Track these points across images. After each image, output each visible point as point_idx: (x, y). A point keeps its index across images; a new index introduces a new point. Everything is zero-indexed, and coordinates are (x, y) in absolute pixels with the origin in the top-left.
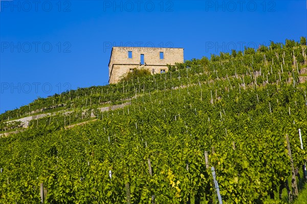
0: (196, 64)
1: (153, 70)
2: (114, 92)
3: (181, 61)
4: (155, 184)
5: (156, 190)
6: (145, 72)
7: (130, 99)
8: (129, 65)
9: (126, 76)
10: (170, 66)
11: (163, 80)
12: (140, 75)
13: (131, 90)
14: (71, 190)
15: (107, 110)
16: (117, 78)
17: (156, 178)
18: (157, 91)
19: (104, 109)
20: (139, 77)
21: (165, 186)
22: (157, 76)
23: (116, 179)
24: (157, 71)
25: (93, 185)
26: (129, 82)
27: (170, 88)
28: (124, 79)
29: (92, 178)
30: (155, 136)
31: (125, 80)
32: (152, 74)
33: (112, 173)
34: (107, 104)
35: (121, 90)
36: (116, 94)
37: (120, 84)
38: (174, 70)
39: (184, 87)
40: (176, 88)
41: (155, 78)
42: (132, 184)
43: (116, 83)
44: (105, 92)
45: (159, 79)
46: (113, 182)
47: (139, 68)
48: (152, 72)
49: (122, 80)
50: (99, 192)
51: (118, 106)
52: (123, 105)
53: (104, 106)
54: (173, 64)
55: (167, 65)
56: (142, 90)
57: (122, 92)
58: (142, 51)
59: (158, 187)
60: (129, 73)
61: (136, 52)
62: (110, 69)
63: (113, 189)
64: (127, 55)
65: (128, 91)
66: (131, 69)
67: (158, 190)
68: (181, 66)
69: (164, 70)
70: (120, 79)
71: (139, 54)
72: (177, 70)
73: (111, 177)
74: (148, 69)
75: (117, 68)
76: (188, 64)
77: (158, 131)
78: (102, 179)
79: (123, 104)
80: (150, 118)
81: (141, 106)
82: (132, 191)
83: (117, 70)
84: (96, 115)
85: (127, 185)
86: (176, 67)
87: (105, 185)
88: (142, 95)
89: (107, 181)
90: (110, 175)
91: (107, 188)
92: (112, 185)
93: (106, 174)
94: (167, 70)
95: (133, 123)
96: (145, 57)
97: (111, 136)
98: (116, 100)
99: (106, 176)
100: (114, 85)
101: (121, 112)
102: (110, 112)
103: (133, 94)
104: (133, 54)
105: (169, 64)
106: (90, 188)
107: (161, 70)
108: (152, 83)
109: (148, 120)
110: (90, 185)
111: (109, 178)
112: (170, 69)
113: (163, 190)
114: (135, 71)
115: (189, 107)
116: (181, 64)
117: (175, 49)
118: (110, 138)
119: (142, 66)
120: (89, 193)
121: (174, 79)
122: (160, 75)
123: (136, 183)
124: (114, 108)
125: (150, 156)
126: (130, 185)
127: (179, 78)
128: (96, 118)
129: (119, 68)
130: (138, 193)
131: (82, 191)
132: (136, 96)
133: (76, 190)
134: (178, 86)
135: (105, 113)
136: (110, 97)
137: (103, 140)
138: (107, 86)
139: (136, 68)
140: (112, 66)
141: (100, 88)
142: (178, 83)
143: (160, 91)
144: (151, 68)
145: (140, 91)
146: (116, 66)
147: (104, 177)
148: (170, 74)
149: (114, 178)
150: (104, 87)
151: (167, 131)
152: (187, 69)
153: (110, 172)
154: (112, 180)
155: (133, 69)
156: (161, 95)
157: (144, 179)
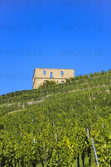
0: (82, 78)
1: (58, 81)
2: (36, 93)
4: (60, 147)
5: (60, 151)
6: (53, 83)
7: (44, 98)
9: (42, 84)
10: (67, 79)
11: (63, 87)
12: (50, 84)
13: (45, 92)
14: (13, 150)
15: (32, 104)
16: (37, 86)
17: (61, 144)
18: (59, 93)
19: (30, 103)
21: (65, 148)
22: (60, 85)
23: (38, 144)
24: (60, 82)
25: (25, 147)
26: (44, 88)
27: (67, 92)
28: (41, 86)
29: (24, 143)
30: (59, 119)
31: (42, 87)
32: (57, 83)
33: (36, 141)
35: (39, 92)
36: (36, 95)
37: (39, 89)
38: (69, 81)
39: (75, 91)
40: (70, 91)
41: (59, 86)
42: (47, 147)
43: (37, 88)
44: (31, 93)
45: (61, 86)
46: (36, 146)
47: (50, 80)
48: (56, 82)
49: (40, 87)
50: (28, 151)
51: (37, 101)
52: (40, 101)
53: (30, 101)
55: (65, 79)
57: (40, 93)
58: (51, 70)
59: (61, 149)
60: (44, 83)
61: (48, 71)
62: (34, 80)
63: (36, 150)
64: (43, 73)
65: (43, 93)
66: (45, 81)
67: (62, 150)
68: (73, 79)
69: (63, 81)
70: (39, 86)
71: (50, 72)
72: (70, 82)
73: (35, 143)
74: (54, 81)
76: (77, 78)
77: (60, 116)
78: (30, 144)
80: (56, 108)
81: (51, 102)
82: (47, 151)
83: (37, 81)
84: (26, 106)
85: (44, 148)
86: (70, 80)
87: (31, 147)
88: (51, 95)
89: (33, 145)
90: (34, 142)
91: (32, 149)
92: (35, 147)
93: (32, 141)
94: (65, 81)
95: (46, 111)
96: (53, 74)
97: (34, 119)
98: (37, 98)
99: (32, 142)
100: (36, 90)
101: (39, 105)
102: (33, 105)
103: (46, 94)
104: (46, 72)
106: (23, 149)
107: (62, 81)
108: (57, 89)
109: (55, 110)
110: (23, 147)
111: (34, 143)
112: (66, 81)
113: (64, 151)
114: (48, 82)
115: (77, 103)
116: (73, 78)
117: (70, 70)
118: (33, 120)
120: (23, 152)
121: (69, 87)
122: (61, 84)
123: (49, 146)
125: (56, 131)
127: (72, 86)
128: (26, 108)
130: (50, 152)
131: (19, 151)
132: (48, 96)
133: (16, 150)
134: (71, 90)
135: (31, 105)
136: (33, 96)
137: (29, 120)
138: (32, 90)
139: (48, 80)
140: (34, 79)
141: (28, 91)
142: (71, 89)
143: (61, 93)
144: (56, 80)
145: (50, 93)
146: (37, 79)
147: (31, 142)
148: (67, 83)
149: (37, 143)
150: (30, 91)
151: (65, 116)
152: (76, 81)
153: (34, 140)
154: (35, 144)
155: (46, 81)
156: (62, 95)
157: (54, 144)
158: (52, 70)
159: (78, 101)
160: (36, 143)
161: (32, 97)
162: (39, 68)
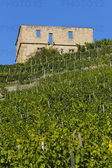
0: (107, 45)
1: (62, 50)
2: (22, 71)
3: (91, 41)
4: (97, 155)
5: (99, 163)
6: (54, 52)
7: (38, 79)
8: (37, 44)
9: (34, 55)
10: (79, 47)
11: (73, 60)
12: (49, 55)
13: (39, 70)
14: (6, 160)
15: (15, 90)
16: (25, 58)
17: (99, 150)
18: (66, 71)
19: (11, 88)
20: (48, 56)
21: (107, 159)
22: (67, 56)
23: (49, 151)
24: (66, 50)
25: (26, 156)
26: (37, 62)
27: (80, 69)
28: (32, 58)
29: (26, 149)
31: (32, 60)
33: (45, 145)
34: (14, 83)
35: (29, 69)
36: (24, 73)
38: (84, 50)
39: (95, 67)
40: (86, 68)
41: (64, 57)
42: (77, 154)
43: (23, 62)
44: (13, 71)
45: (68, 59)
46: (46, 155)
47: (48, 47)
49: (30, 59)
50: (33, 164)
51: (26, 85)
53: (12, 85)
54: (82, 44)
56: (51, 70)
57: (30, 71)
58: (51, 30)
59: (100, 159)
60: (37, 53)
61: (45, 31)
62: (17, 48)
63: (46, 162)
64: (35, 34)
65: (36, 70)
66: (38, 49)
67: (101, 162)
68: (91, 46)
69: (73, 50)
70: (28, 58)
71: (48, 33)
72: (86, 50)
73: (43, 149)
74: (57, 49)
75: (24, 47)
76: (98, 44)
78: (35, 151)
79: (31, 84)
80: (63, 97)
82: (77, 161)
83: (25, 49)
84: (4, 95)
85: (72, 154)
86: (86, 47)
87: (38, 157)
88: (50, 75)
89: (39, 154)
90: (43, 147)
91: (40, 160)
92: (45, 157)
93: (38, 146)
95: (46, 101)
96: (54, 36)
98: (24, 79)
99: (39, 148)
100: (22, 65)
101: (29, 91)
102: (18, 92)
103: (41, 73)
104: (42, 33)
105: (79, 44)
106: (24, 160)
107: (70, 50)
108: (62, 63)
109: (61, 99)
110: (23, 156)
111: (42, 150)
112: (79, 49)
113: (105, 163)
114: (44, 51)
116: (90, 44)
119: (50, 45)
120: (23, 165)
121: (84, 59)
122: (69, 55)
123: (80, 153)
124: (22, 87)
126: (75, 155)
127: (89, 58)
128: (4, 97)
129: (26, 47)
130: (82, 163)
131: (16, 162)
132: (44, 76)
133: (10, 161)
134: (88, 66)
135: (13, 93)
136: (17, 76)
137: (16, 117)
138: (14, 65)
139: (44, 48)
140: (19, 45)
141: (8, 67)
142: (88, 63)
143: (70, 71)
144: (60, 48)
145: (49, 71)
146: (23, 45)
147: (36, 148)
148: (79, 53)
149: (47, 150)
150: (11, 66)
151: (84, 109)
152: (98, 49)
153: (43, 143)
154: (44, 152)
155: (41, 49)
156: (71, 75)
157: (88, 149)
158: (53, 30)
159: (104, 84)
160: (45, 150)
161: (16, 78)
162: (28, 25)
